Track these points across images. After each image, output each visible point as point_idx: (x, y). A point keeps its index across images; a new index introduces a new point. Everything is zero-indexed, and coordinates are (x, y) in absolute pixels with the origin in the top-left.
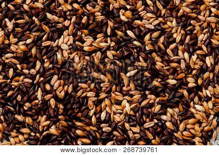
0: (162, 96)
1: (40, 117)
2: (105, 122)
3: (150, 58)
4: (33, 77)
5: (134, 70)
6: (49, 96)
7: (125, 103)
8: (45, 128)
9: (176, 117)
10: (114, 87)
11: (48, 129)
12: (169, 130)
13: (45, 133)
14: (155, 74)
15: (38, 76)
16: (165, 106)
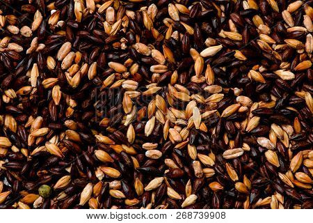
0: (264, 101)
1: (31, 118)
2: (151, 139)
3: (249, 25)
4: (25, 42)
5: (217, 44)
6: (51, 80)
7: (192, 106)
8: (39, 141)
9: (286, 143)
10: (175, 74)
11: (42, 144)
12: (271, 167)
13: (37, 150)
14: (256, 56)
15: (34, 41)
16: (267, 120)
